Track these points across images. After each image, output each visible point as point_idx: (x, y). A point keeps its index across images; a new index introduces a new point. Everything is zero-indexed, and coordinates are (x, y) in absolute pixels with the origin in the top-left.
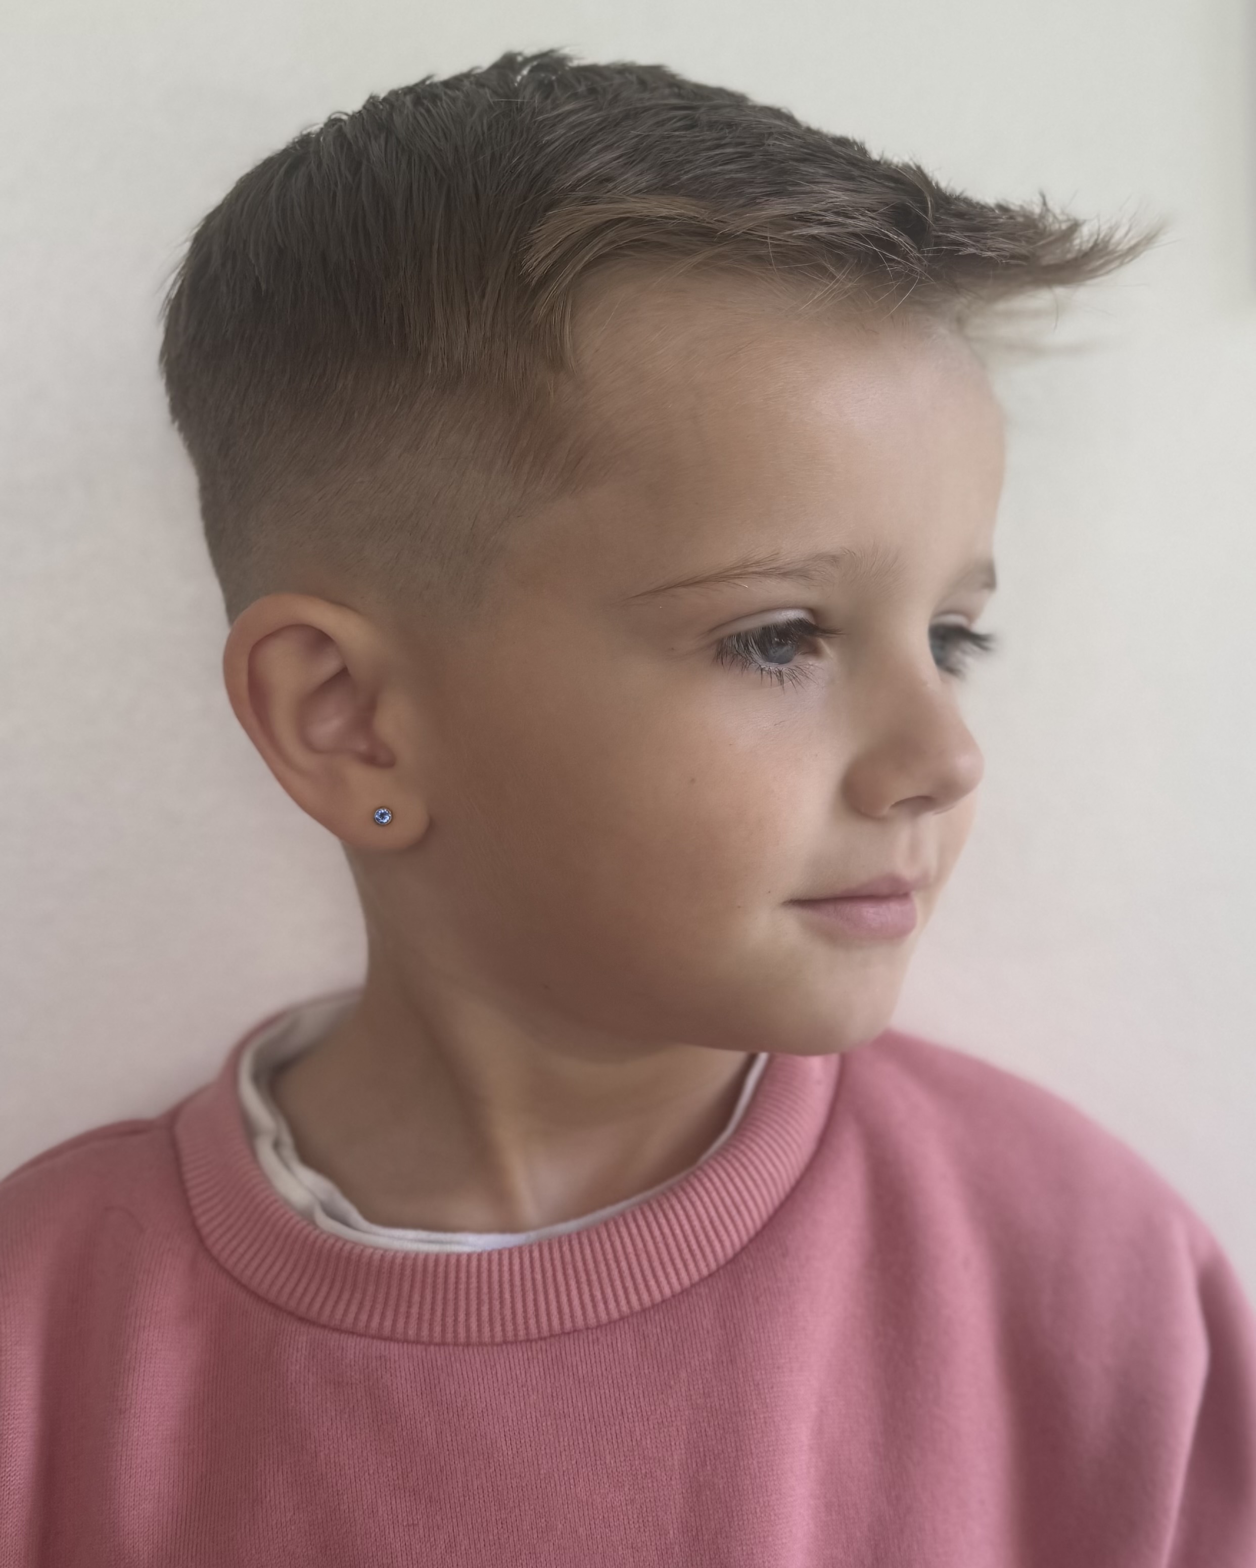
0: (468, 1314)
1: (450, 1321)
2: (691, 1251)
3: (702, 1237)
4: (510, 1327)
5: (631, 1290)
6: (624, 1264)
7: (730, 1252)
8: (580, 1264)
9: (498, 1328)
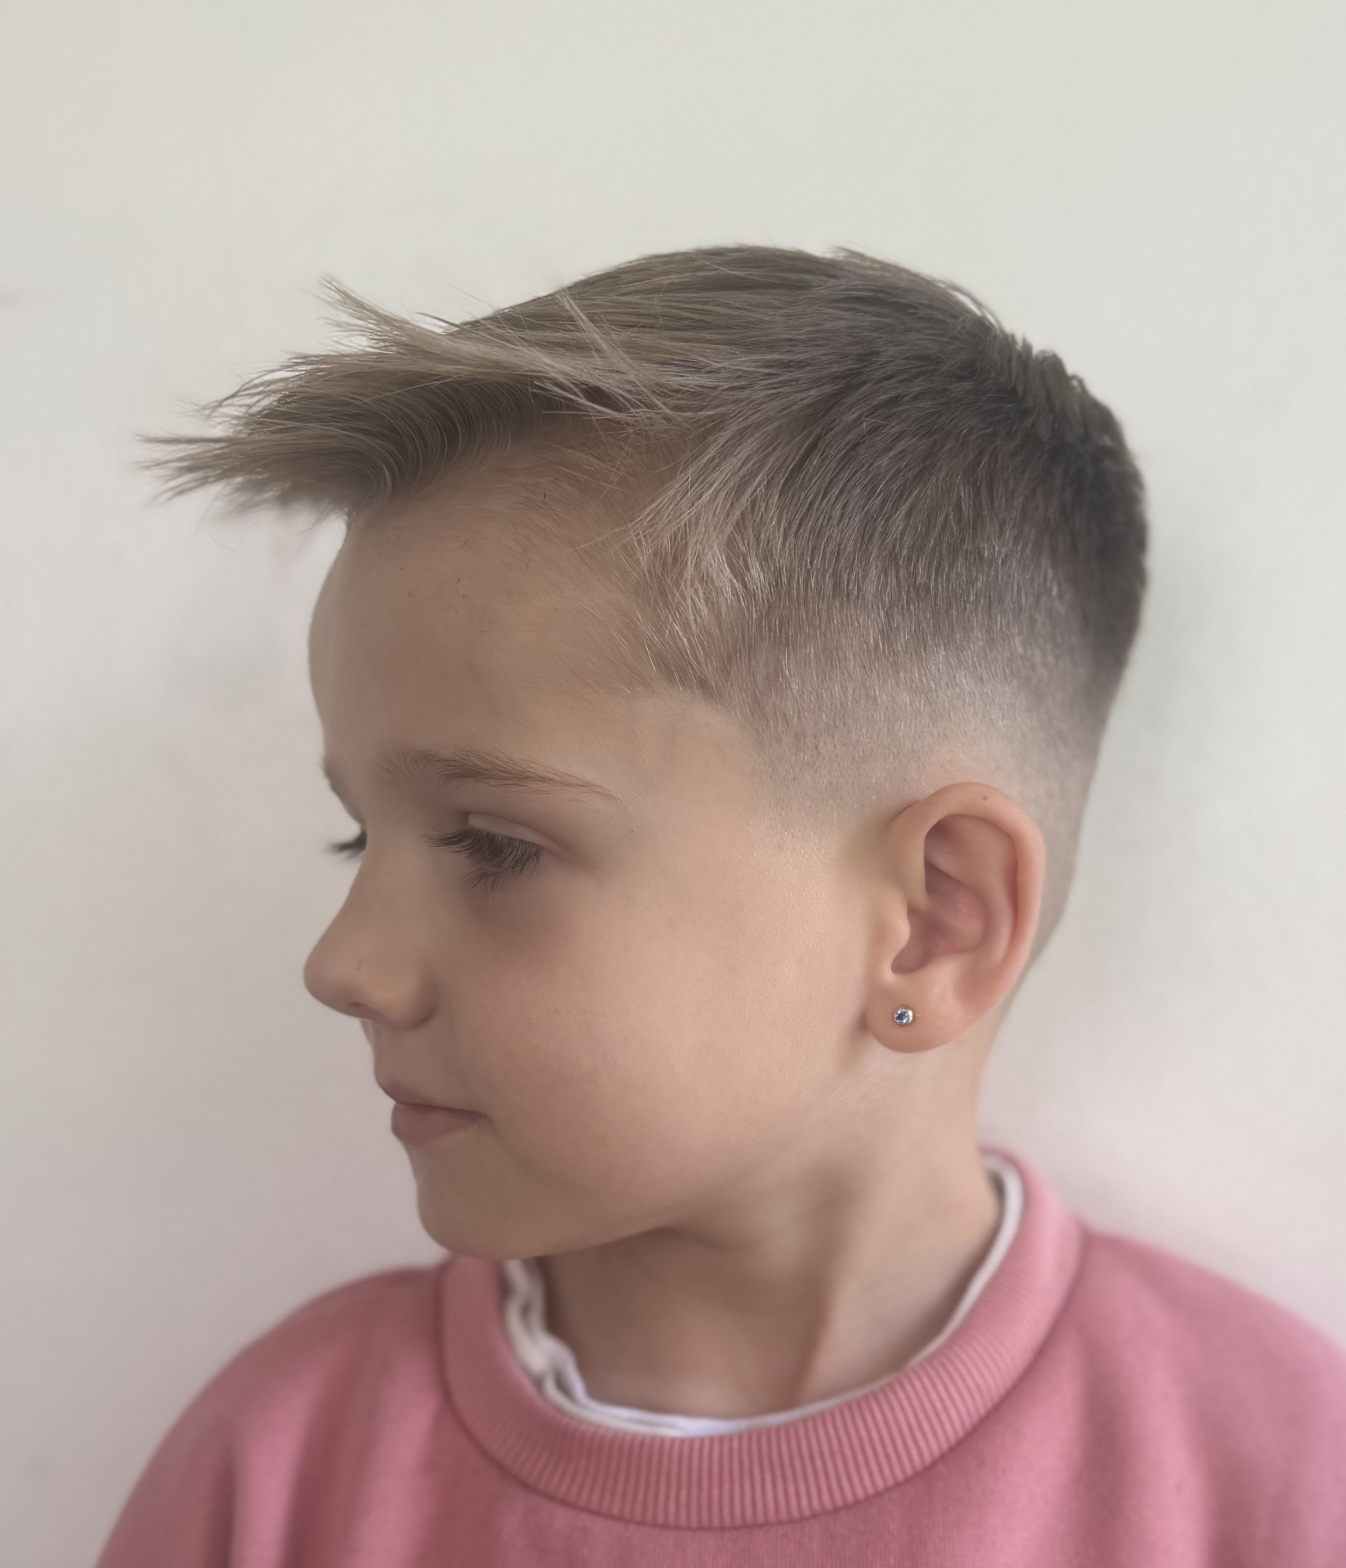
0: (667, 1499)
1: (650, 1503)
2: (887, 1457)
3: (899, 1442)
4: (705, 1514)
5: (824, 1489)
6: (819, 1464)
7: (928, 1459)
8: (776, 1459)
9: (694, 1515)
